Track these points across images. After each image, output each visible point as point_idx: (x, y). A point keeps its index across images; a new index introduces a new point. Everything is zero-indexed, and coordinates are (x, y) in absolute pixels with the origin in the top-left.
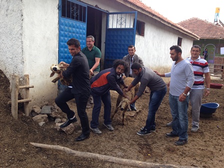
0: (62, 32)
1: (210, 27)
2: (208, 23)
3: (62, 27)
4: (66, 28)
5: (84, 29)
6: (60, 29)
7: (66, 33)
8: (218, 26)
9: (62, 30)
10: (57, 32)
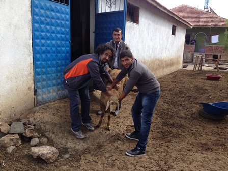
0: (37, 18)
1: (201, 14)
2: (199, 10)
3: (37, 10)
4: (42, 11)
5: (67, 14)
6: (33, 13)
7: (43, 19)
8: (208, 14)
9: (37, 15)
10: (30, 17)
